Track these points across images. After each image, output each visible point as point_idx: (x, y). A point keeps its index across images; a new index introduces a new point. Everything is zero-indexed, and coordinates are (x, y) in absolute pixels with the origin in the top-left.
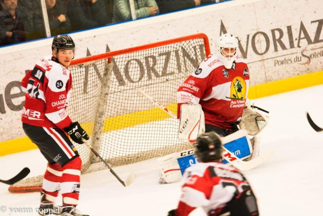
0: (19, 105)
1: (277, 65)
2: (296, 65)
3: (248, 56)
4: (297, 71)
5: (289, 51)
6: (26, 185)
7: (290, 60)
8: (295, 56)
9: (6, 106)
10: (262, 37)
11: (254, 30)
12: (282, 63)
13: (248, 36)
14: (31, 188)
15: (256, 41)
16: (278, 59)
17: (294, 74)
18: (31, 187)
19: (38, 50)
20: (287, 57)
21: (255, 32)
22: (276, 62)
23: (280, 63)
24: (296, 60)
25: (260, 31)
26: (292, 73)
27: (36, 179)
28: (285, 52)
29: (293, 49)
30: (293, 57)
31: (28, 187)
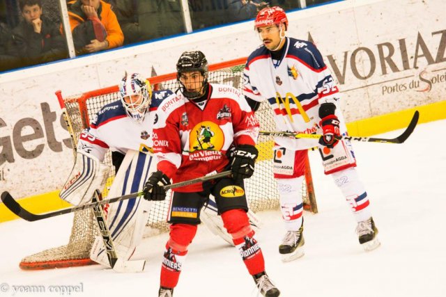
0: (33, 151)
1: (386, 92)
2: (412, 92)
3: (346, 80)
4: (413, 100)
5: (403, 73)
6: (44, 259)
7: (403, 86)
8: (410, 80)
9: (14, 151)
10: (365, 55)
11: (354, 45)
12: (393, 90)
13: (346, 53)
14: (50, 263)
15: (357, 61)
16: (387, 84)
17: (409, 105)
18: (50, 261)
19: (58, 75)
20: (399, 82)
21: (356, 47)
22: (385, 89)
23: (390, 90)
24: (411, 86)
25: (361, 46)
26: (407, 103)
27: (56, 251)
28: (397, 75)
29: (408, 71)
30: (408, 82)
31: (46, 262)
